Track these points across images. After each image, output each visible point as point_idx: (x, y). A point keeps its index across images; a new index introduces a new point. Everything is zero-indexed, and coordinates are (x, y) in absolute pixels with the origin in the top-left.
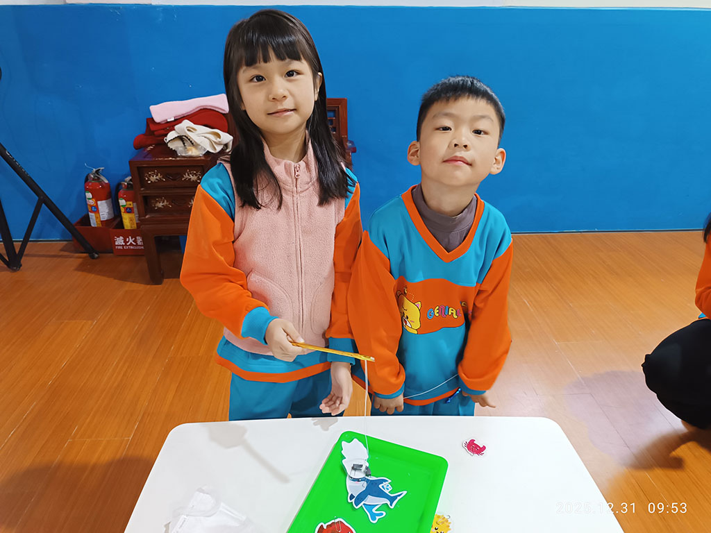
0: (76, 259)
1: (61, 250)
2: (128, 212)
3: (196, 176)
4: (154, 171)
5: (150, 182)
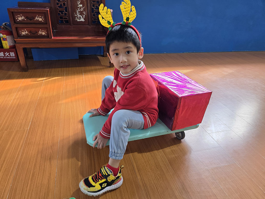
2: (4, 40)
3: (41, 18)
4: (20, 15)
5: (18, 20)
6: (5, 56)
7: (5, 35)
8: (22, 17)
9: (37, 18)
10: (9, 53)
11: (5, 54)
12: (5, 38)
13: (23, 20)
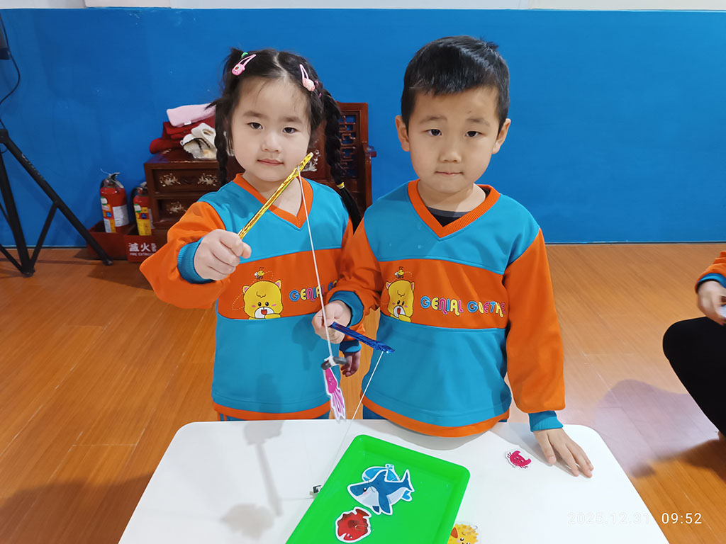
0: (89, 266)
1: (76, 257)
2: (143, 218)
3: (212, 179)
4: (169, 174)
5: (164, 185)
6: (140, 252)
7: (146, 208)
8: (172, 179)
9: (202, 180)
10: (150, 245)
11: (142, 246)
12: (145, 214)
13: (175, 184)
